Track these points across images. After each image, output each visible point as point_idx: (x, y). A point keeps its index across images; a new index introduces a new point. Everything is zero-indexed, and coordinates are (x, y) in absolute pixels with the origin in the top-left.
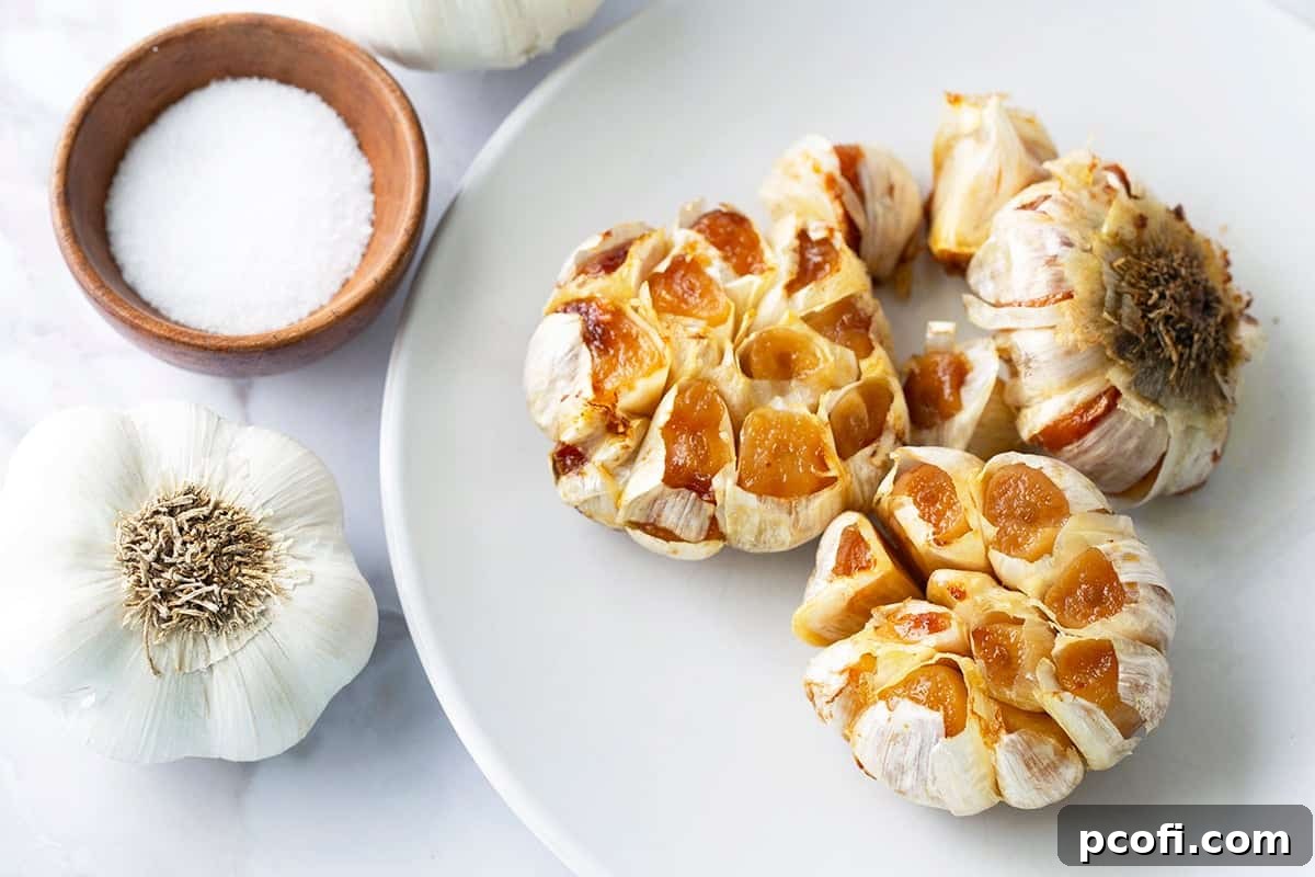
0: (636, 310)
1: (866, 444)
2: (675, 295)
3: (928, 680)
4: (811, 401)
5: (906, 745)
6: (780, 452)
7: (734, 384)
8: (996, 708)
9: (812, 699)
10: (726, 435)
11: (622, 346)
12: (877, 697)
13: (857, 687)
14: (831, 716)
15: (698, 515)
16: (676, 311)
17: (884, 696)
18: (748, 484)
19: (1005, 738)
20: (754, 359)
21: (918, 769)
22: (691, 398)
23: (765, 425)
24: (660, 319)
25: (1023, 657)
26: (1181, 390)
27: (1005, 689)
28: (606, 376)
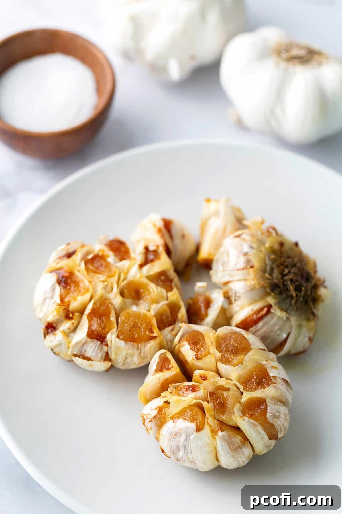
0: (79, 271)
1: (170, 325)
2: (95, 267)
3: (190, 411)
4: (148, 308)
5: (180, 437)
6: (135, 326)
7: (116, 300)
8: (217, 422)
9: (144, 424)
10: (113, 318)
11: (73, 285)
12: (169, 419)
13: (162, 415)
14: (151, 428)
15: (101, 351)
16: (95, 272)
17: (172, 418)
18: (121, 337)
19: (220, 434)
20: (125, 291)
21: (185, 448)
22: (99, 304)
23: (129, 316)
24: (88, 274)
25: (229, 403)
26: (297, 308)
27: (222, 416)
28: (66, 296)
